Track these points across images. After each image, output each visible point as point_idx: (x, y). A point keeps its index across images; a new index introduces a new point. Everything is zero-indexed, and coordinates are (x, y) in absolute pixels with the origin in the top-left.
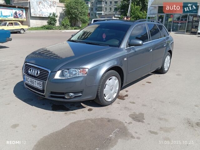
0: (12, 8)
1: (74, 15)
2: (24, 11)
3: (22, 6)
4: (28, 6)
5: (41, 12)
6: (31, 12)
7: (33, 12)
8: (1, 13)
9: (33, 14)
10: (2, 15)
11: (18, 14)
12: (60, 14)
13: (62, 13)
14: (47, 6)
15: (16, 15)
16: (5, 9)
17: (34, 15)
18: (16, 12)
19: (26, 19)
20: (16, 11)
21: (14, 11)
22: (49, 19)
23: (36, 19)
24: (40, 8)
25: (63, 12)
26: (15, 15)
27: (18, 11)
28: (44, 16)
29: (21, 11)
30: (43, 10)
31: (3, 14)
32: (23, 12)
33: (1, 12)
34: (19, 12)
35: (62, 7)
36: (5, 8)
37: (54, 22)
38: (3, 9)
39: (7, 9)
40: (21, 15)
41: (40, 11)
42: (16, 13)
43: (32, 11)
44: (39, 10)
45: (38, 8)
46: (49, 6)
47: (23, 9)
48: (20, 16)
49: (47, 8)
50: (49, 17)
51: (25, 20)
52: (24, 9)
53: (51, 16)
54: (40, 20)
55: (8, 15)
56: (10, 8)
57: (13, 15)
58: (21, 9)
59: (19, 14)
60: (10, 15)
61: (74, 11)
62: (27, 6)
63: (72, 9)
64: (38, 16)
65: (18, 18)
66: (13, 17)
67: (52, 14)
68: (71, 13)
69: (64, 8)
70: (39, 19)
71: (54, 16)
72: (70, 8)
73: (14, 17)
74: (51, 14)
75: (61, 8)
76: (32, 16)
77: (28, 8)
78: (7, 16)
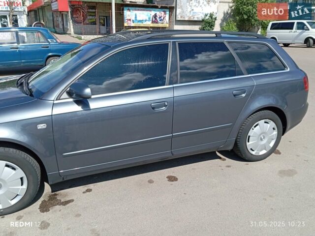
0: (151, 9)
1: (247, 15)
2: (168, 13)
3: (166, 4)
4: (174, 5)
5: (192, 13)
6: (177, 14)
7: (180, 13)
8: (136, 17)
9: (179, 17)
10: (136, 20)
11: (158, 17)
12: (224, 14)
13: (227, 13)
14: (203, 3)
15: (156, 19)
16: (142, 10)
17: (181, 17)
18: (156, 14)
19: (169, 24)
20: (156, 12)
21: (153, 13)
22: (203, 24)
23: (184, 23)
24: (191, 6)
25: (229, 12)
26: (154, 19)
27: (158, 13)
28: (196, 19)
29: (163, 13)
30: (196, 10)
31: (138, 19)
32: (165, 14)
33: (136, 15)
34: (160, 14)
35: (229, 3)
36: (141, 8)
37: (209, 28)
38: (139, 10)
39: (144, 10)
40: (162, 18)
41: (190, 12)
42: (155, 16)
43: (179, 11)
44: (189, 9)
45: (188, 7)
46: (205, 3)
47: (165, 10)
48: (161, 20)
49: (203, 6)
50: (203, 21)
51: (168, 26)
52: (168, 10)
53: (207, 17)
54: (189, 25)
55: (144, 19)
56: (149, 9)
57: (151, 19)
58: (163, 10)
59: (160, 17)
60: (148, 19)
61: (248, 8)
62: (172, 4)
63: (244, 5)
64: (187, 19)
65: (157, 23)
66: (151, 22)
67: (209, 15)
68: (241, 13)
69: (231, 5)
70: (188, 23)
71: (212, 18)
72: (241, 3)
73: (153, 22)
74: (206, 15)
75: (227, 4)
76: (177, 19)
77: (173, 7)
78: (142, 20)
